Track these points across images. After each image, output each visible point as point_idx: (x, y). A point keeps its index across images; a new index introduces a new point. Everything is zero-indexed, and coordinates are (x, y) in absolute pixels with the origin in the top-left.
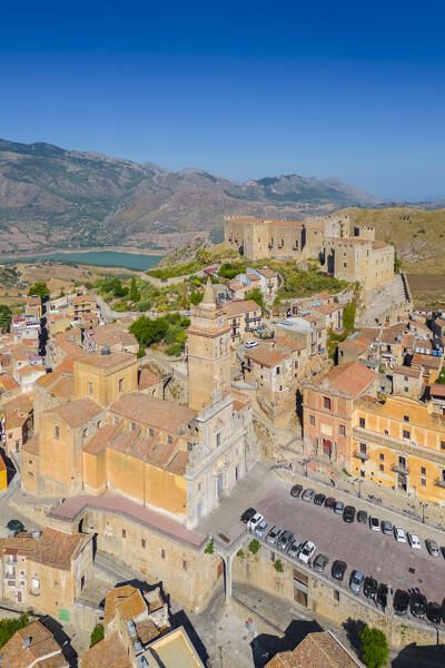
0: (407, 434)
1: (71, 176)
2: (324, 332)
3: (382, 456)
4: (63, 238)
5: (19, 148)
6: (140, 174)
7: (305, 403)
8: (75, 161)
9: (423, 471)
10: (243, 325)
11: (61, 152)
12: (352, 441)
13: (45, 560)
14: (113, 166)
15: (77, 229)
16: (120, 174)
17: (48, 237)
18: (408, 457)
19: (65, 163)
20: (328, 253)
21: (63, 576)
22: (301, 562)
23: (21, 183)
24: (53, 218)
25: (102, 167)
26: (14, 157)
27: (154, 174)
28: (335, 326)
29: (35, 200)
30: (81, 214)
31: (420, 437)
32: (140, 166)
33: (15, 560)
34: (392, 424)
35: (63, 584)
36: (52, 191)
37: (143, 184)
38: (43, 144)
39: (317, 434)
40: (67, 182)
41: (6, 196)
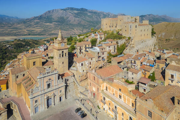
0: (120, 97)
1: (89, 16)
2: (106, 53)
3: (110, 104)
4: (86, 31)
5: (77, 10)
6: (106, 15)
8: (90, 12)
9: (123, 114)
10: (84, 49)
11: (87, 10)
14: (99, 13)
16: (101, 15)
17: (82, 31)
18: (118, 106)
19: (88, 13)
23: (77, 18)
24: (84, 27)
25: (96, 13)
26: (76, 12)
27: (110, 15)
28: (112, 51)
29: (80, 22)
30: (90, 26)
31: (125, 99)
32: (106, 13)
36: (84, 20)
38: (83, 8)
40: (88, 18)
41: (74, 21)
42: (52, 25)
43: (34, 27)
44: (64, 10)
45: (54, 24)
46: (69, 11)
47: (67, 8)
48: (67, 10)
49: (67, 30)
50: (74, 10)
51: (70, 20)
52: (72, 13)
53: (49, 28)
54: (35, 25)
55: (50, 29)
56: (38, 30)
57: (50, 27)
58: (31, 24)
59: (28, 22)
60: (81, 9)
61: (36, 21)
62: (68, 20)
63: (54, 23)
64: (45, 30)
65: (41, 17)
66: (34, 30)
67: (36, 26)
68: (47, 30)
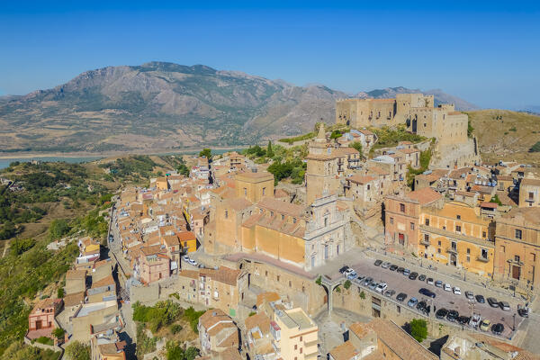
0: (459, 229)
1: (221, 90)
2: (404, 167)
3: (440, 243)
4: (215, 138)
5: (184, 69)
6: (272, 88)
7: (387, 209)
8: (223, 78)
9: (469, 251)
10: (346, 163)
11: (214, 71)
12: (419, 234)
13: (222, 280)
14: (252, 82)
15: (224, 131)
16: (256, 88)
17: (204, 137)
18: (457, 242)
19: (216, 80)
20: (413, 118)
21: (232, 289)
22: (377, 291)
23: (185, 96)
24: (208, 123)
25: (244, 83)
26: (180, 76)
27: (283, 88)
28: (413, 164)
29: (194, 109)
30: (227, 120)
31: (468, 230)
32: (272, 82)
33: (205, 281)
34: (448, 222)
35: (232, 294)
36: (207, 102)
37: (274, 96)
38: (201, 66)
39: (395, 230)
40: (218, 95)
41: (175, 106)
42: (103, 117)
43: (43, 126)
44: (140, 71)
45: (111, 114)
46: (157, 73)
47: (149, 65)
48: (151, 70)
49: (154, 135)
50: (173, 71)
51: (161, 102)
52: (168, 79)
53: (93, 128)
54: (45, 116)
55: (97, 129)
56: (57, 134)
57: (96, 126)
58: (30, 117)
59: (21, 107)
60: (196, 67)
61: (47, 104)
62: (154, 101)
63: (108, 111)
64: (81, 134)
65: (62, 91)
66: (42, 136)
67: (48, 122)
68: (89, 133)
